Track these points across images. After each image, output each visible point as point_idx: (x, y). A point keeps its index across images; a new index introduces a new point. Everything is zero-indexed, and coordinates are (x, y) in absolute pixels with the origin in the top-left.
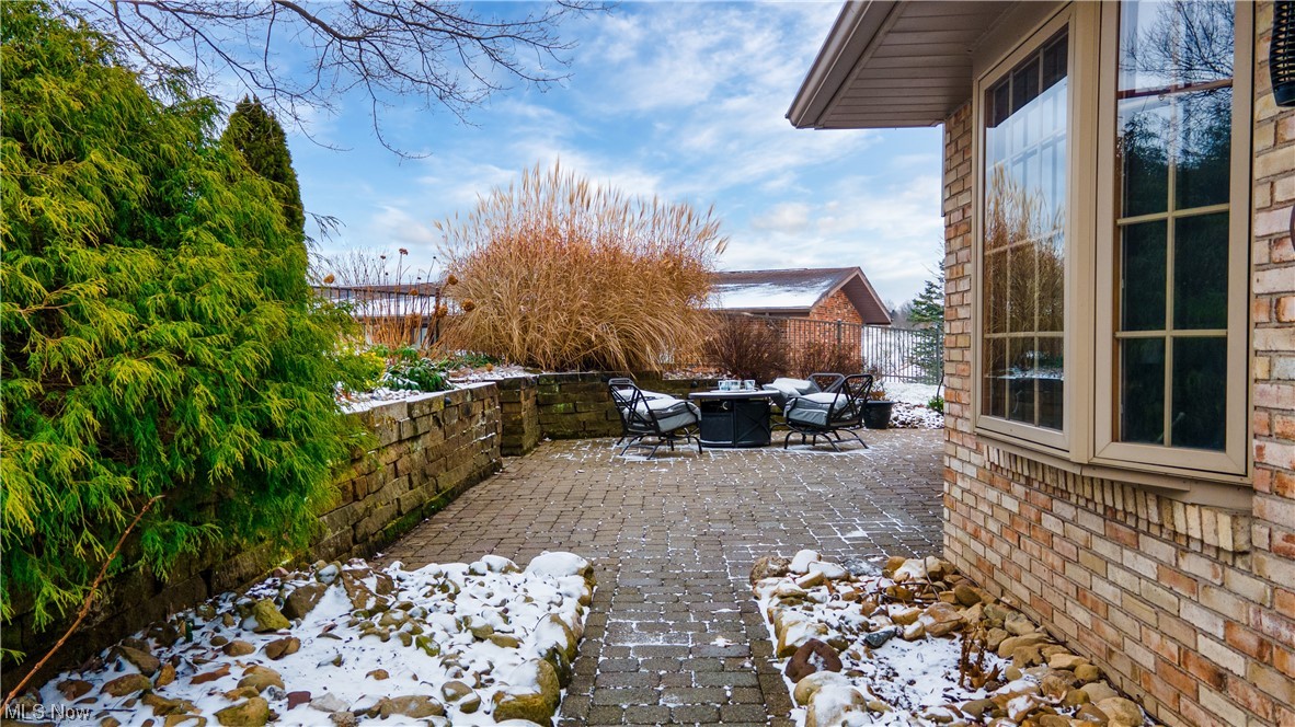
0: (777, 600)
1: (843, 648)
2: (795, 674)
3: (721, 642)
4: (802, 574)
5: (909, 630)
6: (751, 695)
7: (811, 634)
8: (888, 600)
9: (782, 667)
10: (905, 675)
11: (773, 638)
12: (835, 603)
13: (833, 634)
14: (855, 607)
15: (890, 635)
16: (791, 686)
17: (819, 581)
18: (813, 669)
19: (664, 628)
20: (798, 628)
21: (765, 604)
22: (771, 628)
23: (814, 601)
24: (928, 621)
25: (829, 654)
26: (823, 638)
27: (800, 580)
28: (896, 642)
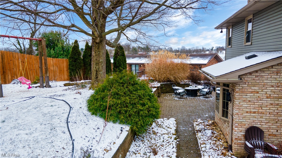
0: (196, 125)
1: (202, 130)
2: (197, 133)
3: (190, 129)
4: (199, 122)
5: (208, 129)
6: (193, 134)
7: (199, 129)
8: (207, 126)
9: (196, 132)
10: (207, 133)
11: (195, 129)
12: (202, 126)
13: (201, 129)
14: (203, 126)
15: (206, 129)
16: (196, 133)
17: (201, 123)
18: (198, 132)
19: (184, 127)
20: (198, 128)
21: (195, 125)
22: (195, 128)
23: (199, 125)
24: (210, 128)
25: (200, 131)
26: (200, 129)
27: (198, 123)
28: (207, 130)
